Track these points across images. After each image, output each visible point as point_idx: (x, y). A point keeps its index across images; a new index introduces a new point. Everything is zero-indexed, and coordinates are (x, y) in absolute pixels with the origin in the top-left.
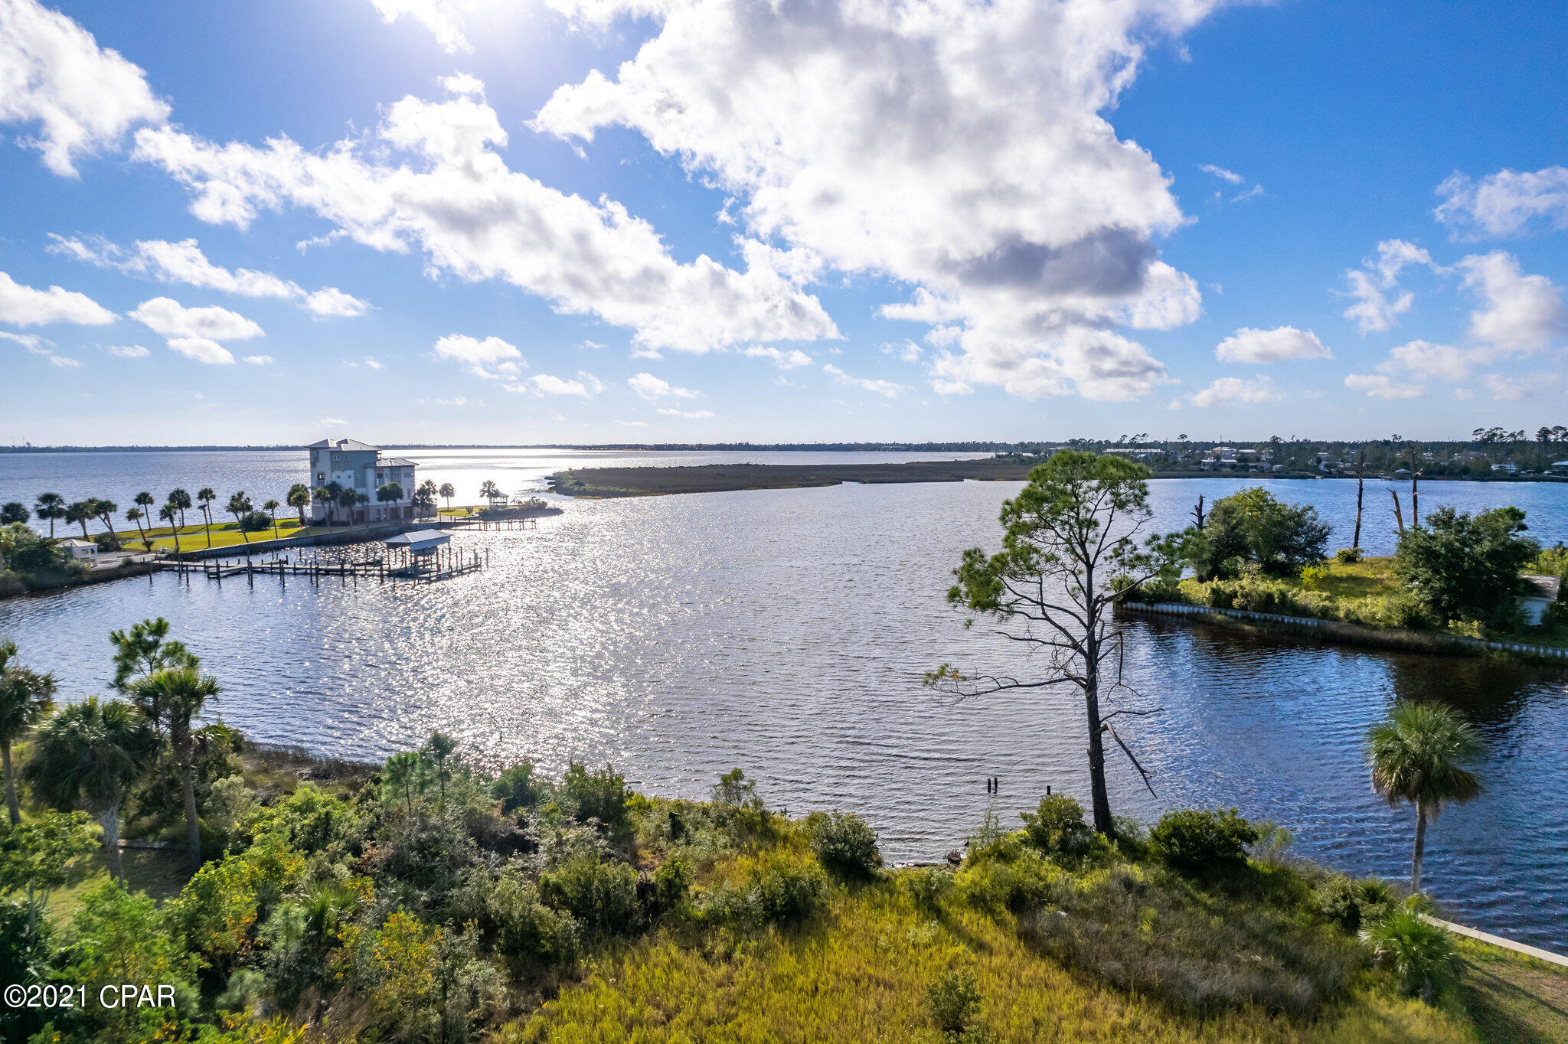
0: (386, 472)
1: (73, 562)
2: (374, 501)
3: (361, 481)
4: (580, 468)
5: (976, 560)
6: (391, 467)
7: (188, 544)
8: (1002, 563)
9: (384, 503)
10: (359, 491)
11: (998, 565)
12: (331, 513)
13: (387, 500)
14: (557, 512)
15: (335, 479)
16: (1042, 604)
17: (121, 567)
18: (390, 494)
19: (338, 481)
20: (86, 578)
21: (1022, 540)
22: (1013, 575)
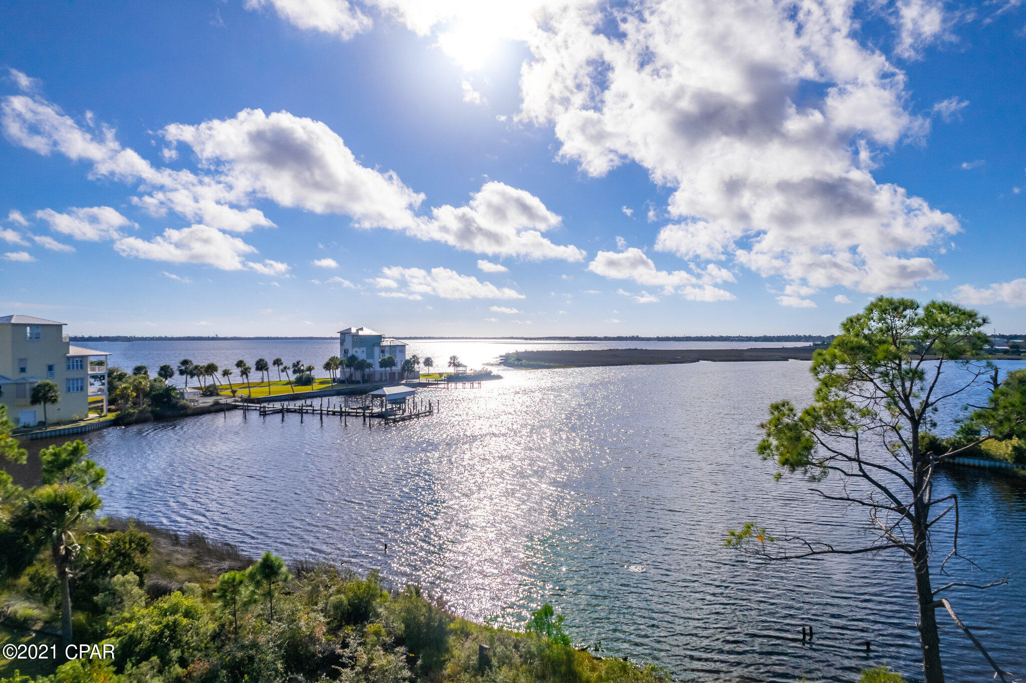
0: (387, 349)
1: (183, 402)
2: (377, 367)
3: (371, 355)
4: (524, 350)
5: (784, 415)
6: (390, 346)
7: (256, 393)
8: (813, 417)
9: (383, 369)
10: (369, 361)
11: (808, 419)
12: (351, 375)
13: (386, 367)
14: (498, 377)
15: (354, 353)
16: (860, 462)
17: (212, 406)
18: (387, 363)
19: (356, 355)
20: (189, 412)
21: (836, 394)
22: (826, 429)
